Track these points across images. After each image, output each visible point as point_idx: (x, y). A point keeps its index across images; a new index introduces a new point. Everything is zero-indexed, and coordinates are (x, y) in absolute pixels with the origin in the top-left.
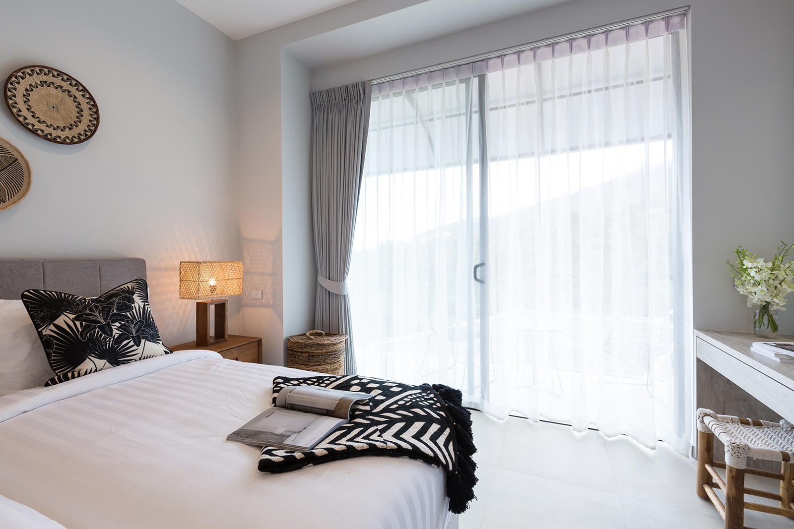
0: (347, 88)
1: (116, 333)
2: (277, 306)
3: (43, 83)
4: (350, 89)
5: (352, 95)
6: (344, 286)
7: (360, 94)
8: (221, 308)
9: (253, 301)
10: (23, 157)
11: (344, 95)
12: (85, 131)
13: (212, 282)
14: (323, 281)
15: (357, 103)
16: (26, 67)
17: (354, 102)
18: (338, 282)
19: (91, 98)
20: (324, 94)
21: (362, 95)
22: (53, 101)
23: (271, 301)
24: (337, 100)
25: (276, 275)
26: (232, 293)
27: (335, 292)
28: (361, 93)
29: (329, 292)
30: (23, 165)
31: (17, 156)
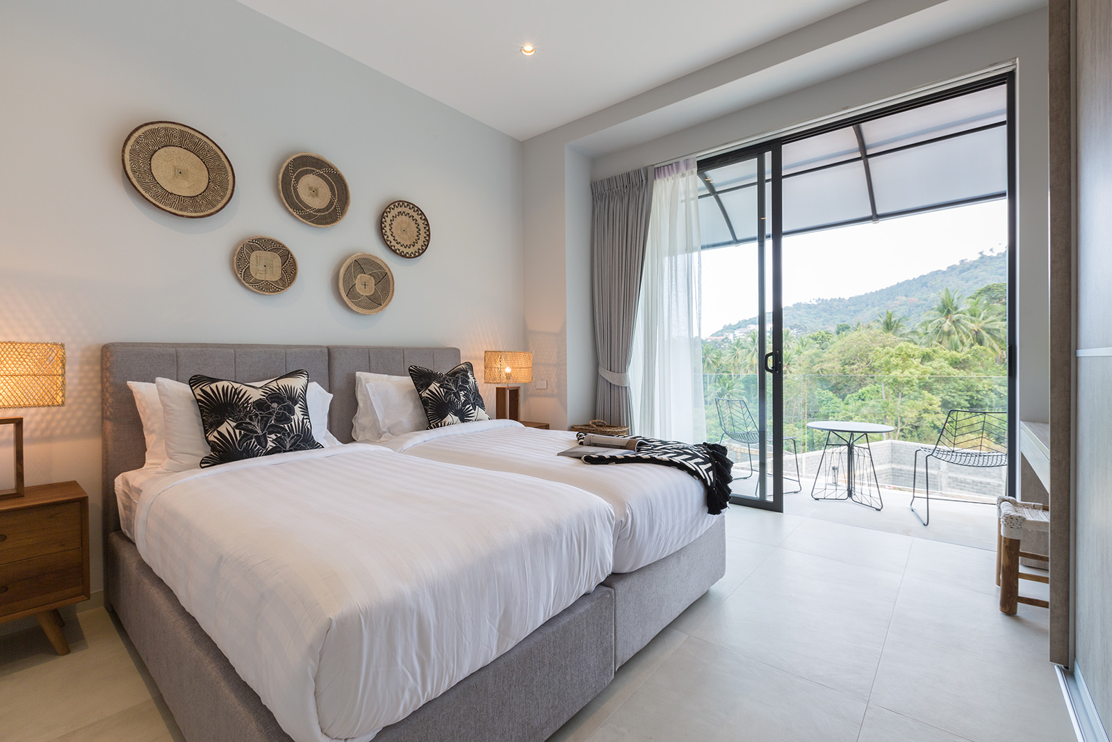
0: (628, 175)
1: (463, 399)
2: (561, 396)
3: (399, 213)
4: (632, 175)
5: (634, 181)
6: (625, 378)
7: (642, 181)
8: (515, 393)
9: (538, 391)
10: (390, 271)
11: (626, 183)
12: (422, 246)
13: (508, 370)
14: (604, 373)
15: (639, 189)
16: (395, 202)
17: (636, 189)
18: (620, 374)
19: (426, 219)
20: (606, 183)
21: (644, 181)
22: (404, 226)
23: (556, 391)
24: (619, 188)
25: (561, 365)
26: (523, 381)
27: (617, 384)
28: (644, 179)
29: (611, 383)
30: (390, 277)
31: (387, 271)
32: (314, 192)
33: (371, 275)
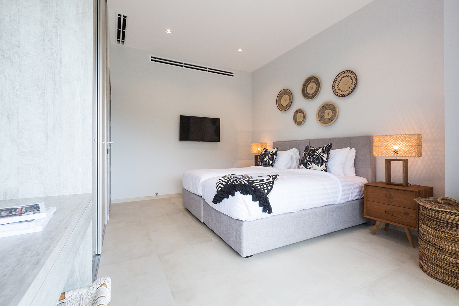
1: (308, 159)
10: (337, 105)
13: (396, 147)
32: (312, 88)
33: (330, 110)
